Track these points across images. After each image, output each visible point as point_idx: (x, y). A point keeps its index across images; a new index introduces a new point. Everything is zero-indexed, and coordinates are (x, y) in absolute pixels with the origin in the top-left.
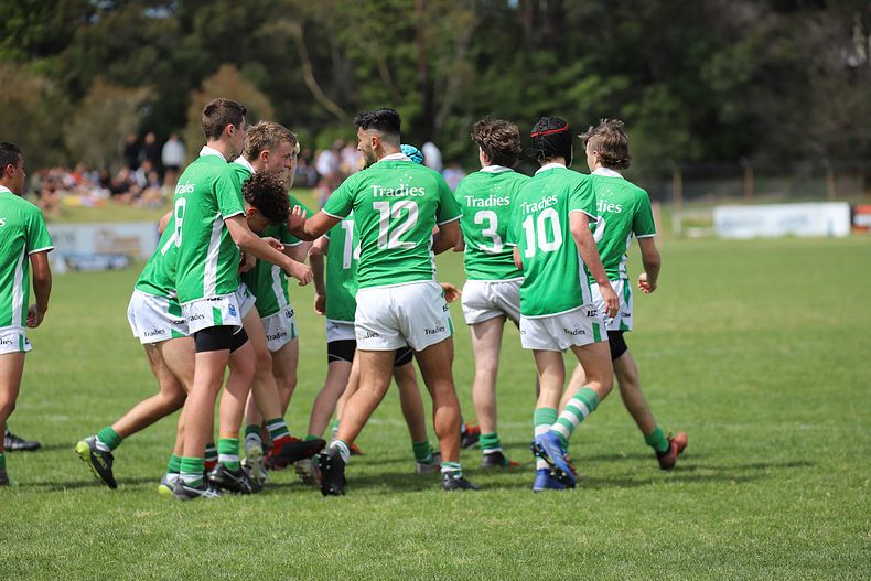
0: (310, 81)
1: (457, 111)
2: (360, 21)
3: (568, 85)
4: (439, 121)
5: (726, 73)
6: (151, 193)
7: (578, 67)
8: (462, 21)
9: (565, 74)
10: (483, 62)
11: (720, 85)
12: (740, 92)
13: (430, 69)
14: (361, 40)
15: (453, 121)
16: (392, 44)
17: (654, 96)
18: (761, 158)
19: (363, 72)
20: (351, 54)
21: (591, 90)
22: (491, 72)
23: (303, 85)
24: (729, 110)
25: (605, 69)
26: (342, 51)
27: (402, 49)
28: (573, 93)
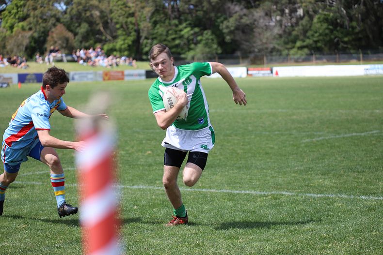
0: (102, 29)
1: (146, 38)
2: (118, 10)
3: (181, 30)
4: (141, 41)
5: (227, 27)
6: (23, 64)
7: (184, 25)
8: (148, 10)
9: (181, 27)
10: (155, 23)
11: (225, 31)
12: (231, 32)
13: (138, 25)
14: (118, 16)
15: (145, 41)
16: (127, 17)
17: (207, 34)
18: (239, 53)
19: (118, 26)
20: (115, 21)
21: (188, 32)
22: (158, 26)
23: (99, 30)
24: (228, 38)
25: (193, 26)
26: (111, 20)
27: (130, 19)
28: (183, 33)
